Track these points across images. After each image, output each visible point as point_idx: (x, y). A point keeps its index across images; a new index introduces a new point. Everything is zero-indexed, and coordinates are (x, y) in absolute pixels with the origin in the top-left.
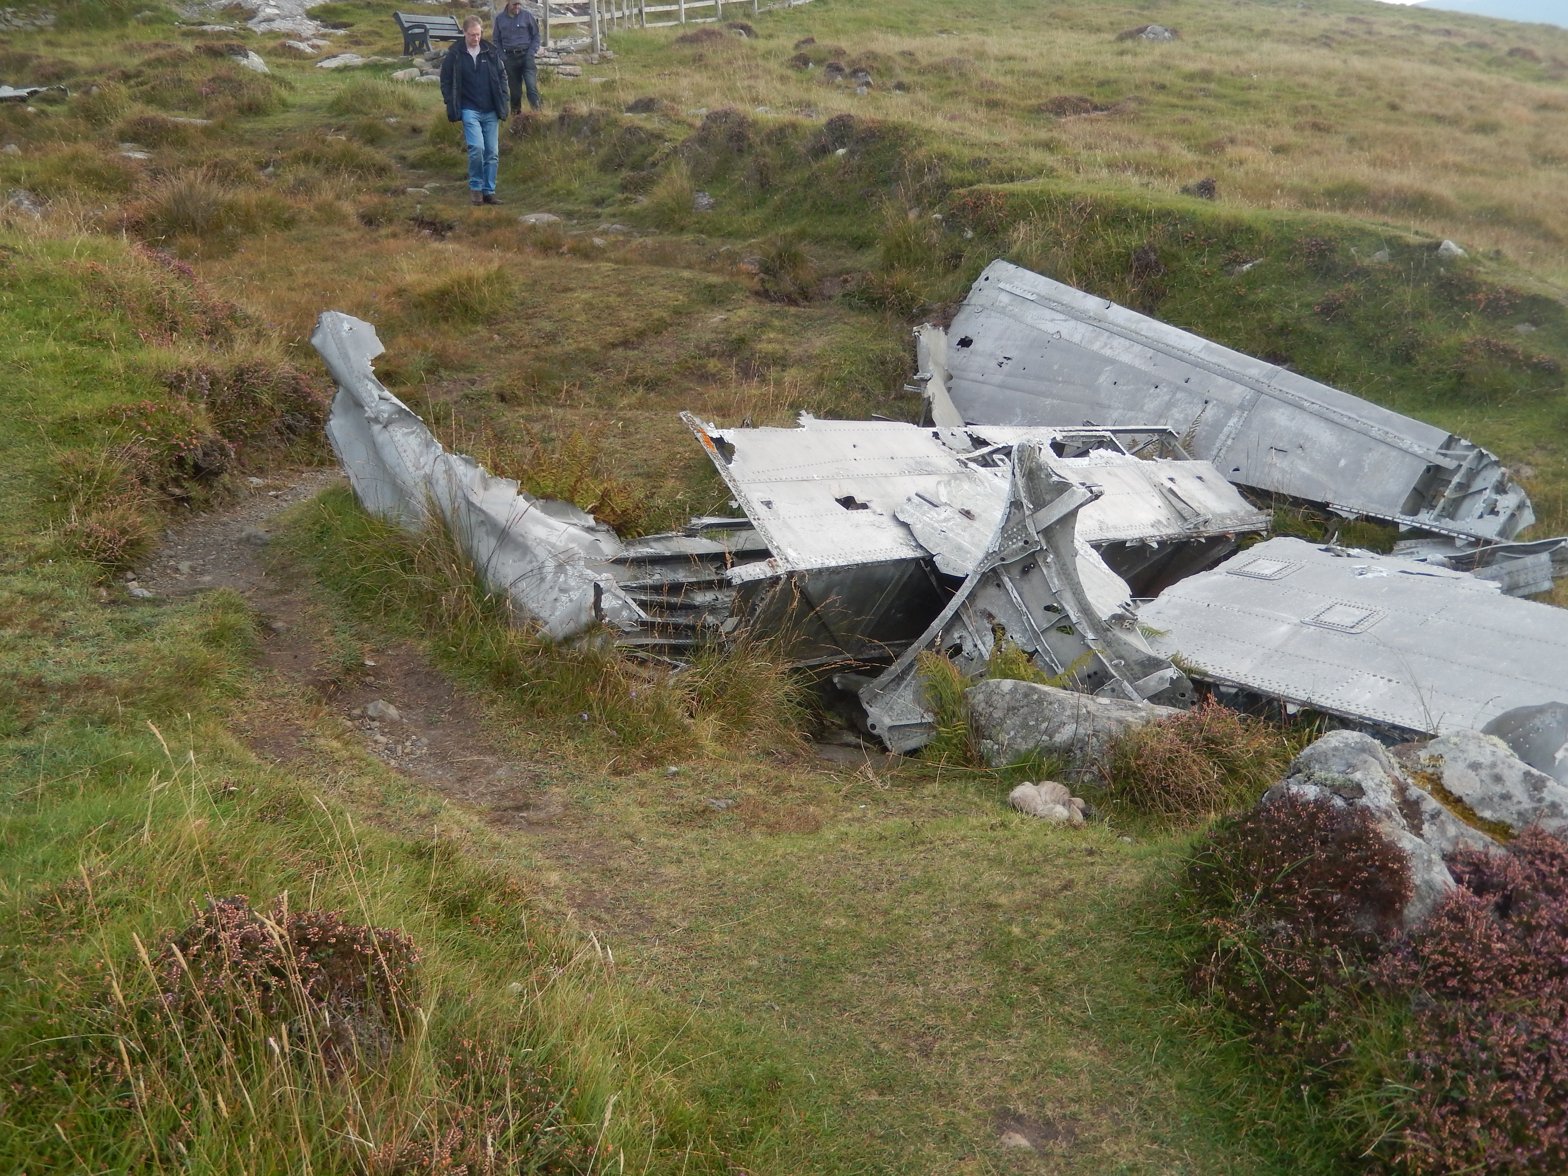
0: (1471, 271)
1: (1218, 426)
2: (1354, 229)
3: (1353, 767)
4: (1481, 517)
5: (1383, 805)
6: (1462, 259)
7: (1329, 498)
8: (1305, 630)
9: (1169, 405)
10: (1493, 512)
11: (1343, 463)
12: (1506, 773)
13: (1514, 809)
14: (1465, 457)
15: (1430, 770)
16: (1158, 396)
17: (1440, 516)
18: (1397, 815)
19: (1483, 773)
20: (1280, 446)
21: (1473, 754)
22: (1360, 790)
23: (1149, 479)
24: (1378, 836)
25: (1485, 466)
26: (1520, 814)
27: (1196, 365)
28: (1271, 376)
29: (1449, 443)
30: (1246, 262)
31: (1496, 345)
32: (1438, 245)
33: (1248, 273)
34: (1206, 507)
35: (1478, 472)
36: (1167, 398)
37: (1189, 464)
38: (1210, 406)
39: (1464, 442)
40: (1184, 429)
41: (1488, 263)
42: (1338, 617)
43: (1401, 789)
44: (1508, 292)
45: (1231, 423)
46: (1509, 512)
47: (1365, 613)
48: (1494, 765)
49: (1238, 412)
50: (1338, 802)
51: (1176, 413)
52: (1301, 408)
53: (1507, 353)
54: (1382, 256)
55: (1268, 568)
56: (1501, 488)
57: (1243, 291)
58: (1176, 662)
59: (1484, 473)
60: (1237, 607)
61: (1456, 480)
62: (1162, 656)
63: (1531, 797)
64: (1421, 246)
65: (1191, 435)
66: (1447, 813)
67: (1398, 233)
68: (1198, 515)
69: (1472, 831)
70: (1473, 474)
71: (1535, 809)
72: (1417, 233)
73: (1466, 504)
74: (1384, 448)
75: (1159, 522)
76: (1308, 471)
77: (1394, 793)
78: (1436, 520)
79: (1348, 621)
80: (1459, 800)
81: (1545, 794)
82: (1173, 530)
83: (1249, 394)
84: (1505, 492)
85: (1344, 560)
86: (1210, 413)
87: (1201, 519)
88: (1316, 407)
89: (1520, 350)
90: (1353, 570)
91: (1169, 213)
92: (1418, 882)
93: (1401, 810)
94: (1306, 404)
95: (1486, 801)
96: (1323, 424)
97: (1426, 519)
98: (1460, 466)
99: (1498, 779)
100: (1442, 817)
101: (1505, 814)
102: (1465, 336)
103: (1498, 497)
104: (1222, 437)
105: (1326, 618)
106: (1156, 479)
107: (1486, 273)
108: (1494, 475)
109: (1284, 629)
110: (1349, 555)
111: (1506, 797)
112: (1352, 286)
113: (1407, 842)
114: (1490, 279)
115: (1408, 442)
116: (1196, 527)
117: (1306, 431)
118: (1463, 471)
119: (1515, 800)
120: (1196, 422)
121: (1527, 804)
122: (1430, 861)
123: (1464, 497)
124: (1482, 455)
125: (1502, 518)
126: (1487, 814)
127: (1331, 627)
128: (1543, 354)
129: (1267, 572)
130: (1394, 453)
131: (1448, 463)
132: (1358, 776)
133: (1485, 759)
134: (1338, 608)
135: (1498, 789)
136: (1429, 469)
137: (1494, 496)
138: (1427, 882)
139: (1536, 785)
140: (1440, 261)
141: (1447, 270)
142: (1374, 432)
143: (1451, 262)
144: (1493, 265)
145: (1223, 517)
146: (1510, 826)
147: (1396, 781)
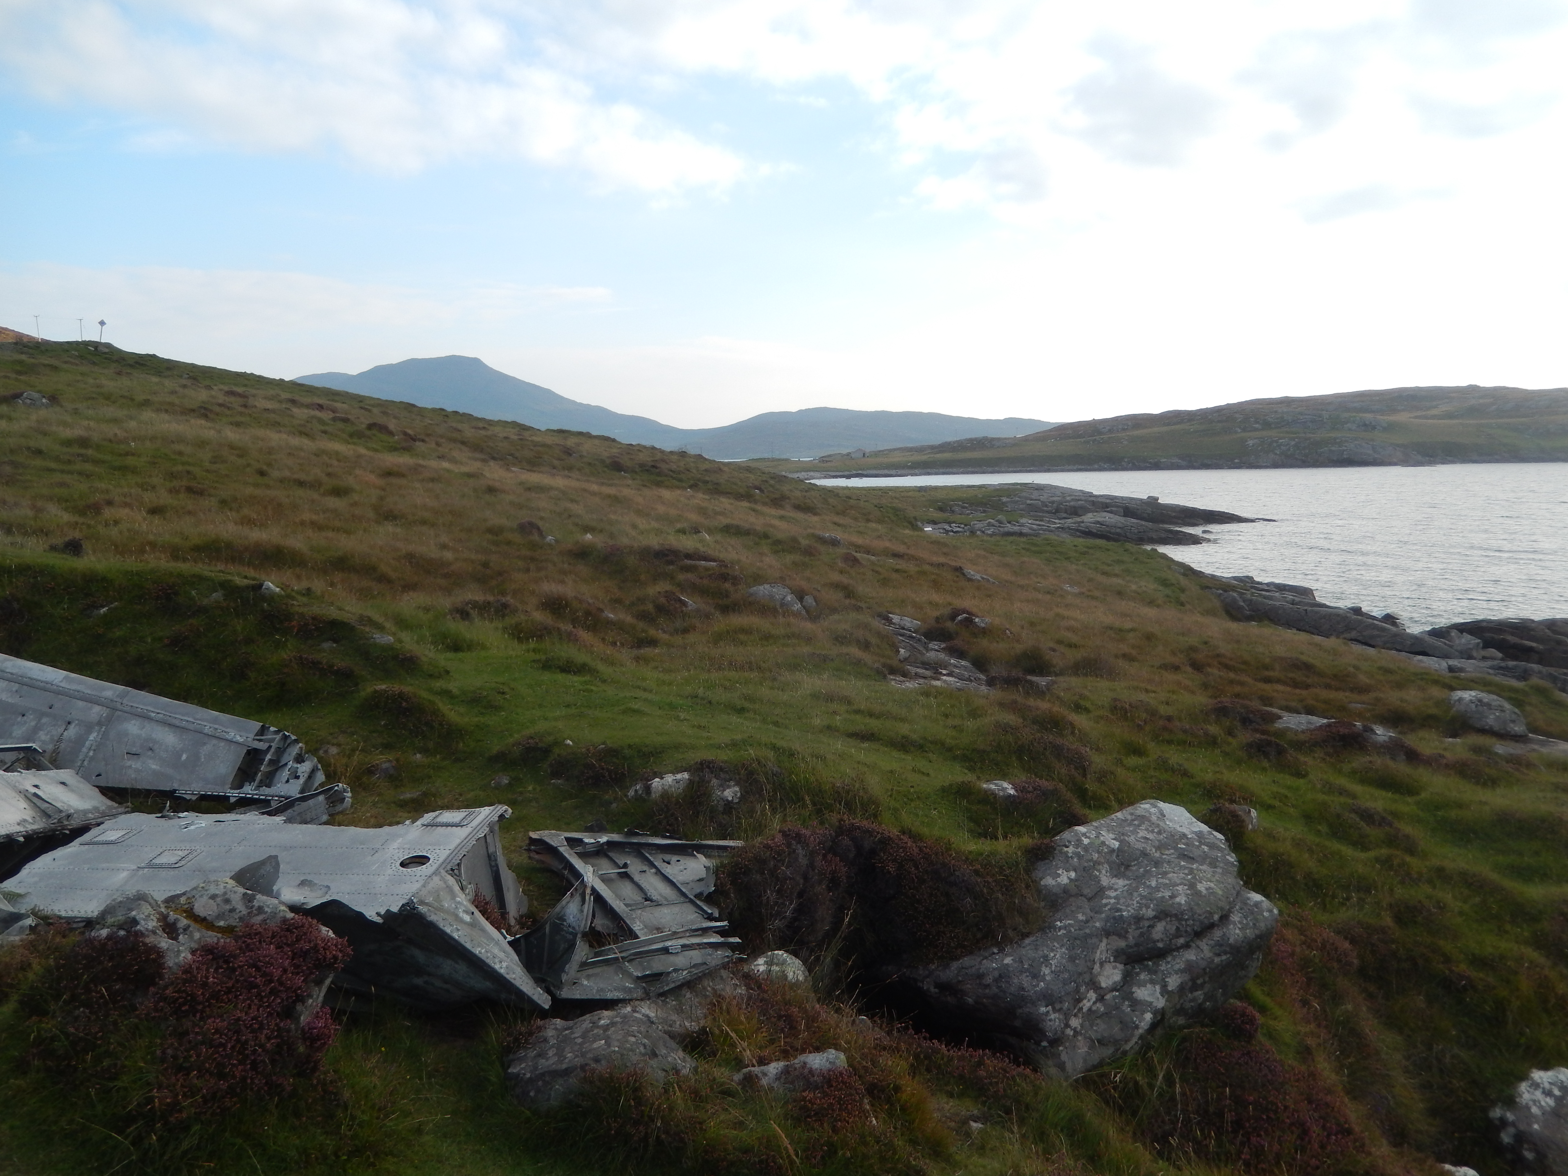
0: (286, 604)
1: (80, 741)
2: (194, 576)
3: (131, 910)
4: (287, 781)
5: (150, 928)
6: (279, 596)
7: (176, 786)
8: (141, 872)
9: (36, 729)
10: (297, 777)
11: (184, 757)
12: (232, 896)
13: (237, 917)
14: (273, 740)
15: (186, 906)
16: (25, 723)
17: (258, 787)
18: (160, 932)
19: (219, 900)
20: (134, 750)
21: (213, 890)
22: (135, 922)
23: (14, 788)
24: (145, 944)
25: (289, 745)
26: (240, 918)
27: (58, 693)
28: (122, 696)
29: (263, 731)
30: (103, 607)
31: (306, 659)
32: (261, 585)
33: (105, 615)
34: (69, 806)
35: (285, 749)
36: (33, 724)
37: (53, 773)
38: (72, 726)
39: (272, 729)
40: (50, 747)
41: (299, 597)
42: (167, 859)
43: (163, 918)
44: (314, 618)
45: (91, 738)
46: (306, 775)
47: (186, 852)
48: (225, 893)
49: (97, 728)
50: (122, 933)
51: (42, 735)
52: (150, 719)
53: (315, 664)
54: (217, 596)
55: (112, 836)
56: (300, 759)
57: (101, 631)
58: (35, 913)
59: (288, 750)
60: (86, 867)
61: (268, 757)
62: (23, 911)
63: (247, 907)
64: (247, 587)
65: (56, 751)
66: (194, 926)
67: (229, 577)
68: (61, 811)
69: (210, 933)
70: (280, 752)
71: (249, 913)
72: (246, 577)
73: (278, 774)
74: (214, 741)
75: (25, 821)
76: (158, 768)
77: (159, 920)
78: (255, 790)
79: (173, 860)
80: (204, 920)
81: (256, 904)
82: (38, 825)
83: (105, 712)
84: (304, 762)
85: (175, 822)
86: (72, 732)
87: (64, 814)
88: (161, 716)
89: (325, 661)
90: (180, 827)
91: (28, 568)
92: (171, 965)
93: (164, 930)
94: (153, 715)
95: (220, 916)
96: (167, 729)
97: (249, 790)
98: (270, 747)
99: (227, 901)
100: (191, 929)
101: (233, 921)
102: (285, 655)
103: (299, 766)
104: (84, 750)
105: (157, 861)
106: (21, 787)
107: (299, 606)
108: (295, 750)
109: (124, 875)
110: (179, 817)
111: (232, 910)
112: (193, 621)
113: (164, 943)
114: (301, 610)
115: (232, 734)
116: (60, 821)
117: (154, 736)
118: (273, 750)
119: (238, 911)
120: (60, 740)
121: (245, 912)
122: (179, 951)
123: (276, 770)
124: (286, 737)
125: (302, 781)
126: (222, 923)
127: (161, 867)
128: (340, 663)
129: (113, 838)
130: (222, 744)
131: (262, 746)
132: (134, 913)
133: (220, 891)
134: (166, 853)
135: (228, 907)
136: (249, 752)
137: (296, 765)
138: (176, 964)
139: (248, 899)
140: (263, 598)
141: (269, 605)
142: (206, 730)
143: (271, 598)
144: (305, 600)
145: (85, 812)
146: (236, 927)
147: (161, 914)
